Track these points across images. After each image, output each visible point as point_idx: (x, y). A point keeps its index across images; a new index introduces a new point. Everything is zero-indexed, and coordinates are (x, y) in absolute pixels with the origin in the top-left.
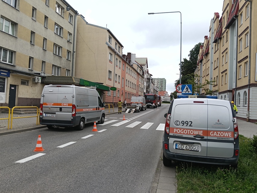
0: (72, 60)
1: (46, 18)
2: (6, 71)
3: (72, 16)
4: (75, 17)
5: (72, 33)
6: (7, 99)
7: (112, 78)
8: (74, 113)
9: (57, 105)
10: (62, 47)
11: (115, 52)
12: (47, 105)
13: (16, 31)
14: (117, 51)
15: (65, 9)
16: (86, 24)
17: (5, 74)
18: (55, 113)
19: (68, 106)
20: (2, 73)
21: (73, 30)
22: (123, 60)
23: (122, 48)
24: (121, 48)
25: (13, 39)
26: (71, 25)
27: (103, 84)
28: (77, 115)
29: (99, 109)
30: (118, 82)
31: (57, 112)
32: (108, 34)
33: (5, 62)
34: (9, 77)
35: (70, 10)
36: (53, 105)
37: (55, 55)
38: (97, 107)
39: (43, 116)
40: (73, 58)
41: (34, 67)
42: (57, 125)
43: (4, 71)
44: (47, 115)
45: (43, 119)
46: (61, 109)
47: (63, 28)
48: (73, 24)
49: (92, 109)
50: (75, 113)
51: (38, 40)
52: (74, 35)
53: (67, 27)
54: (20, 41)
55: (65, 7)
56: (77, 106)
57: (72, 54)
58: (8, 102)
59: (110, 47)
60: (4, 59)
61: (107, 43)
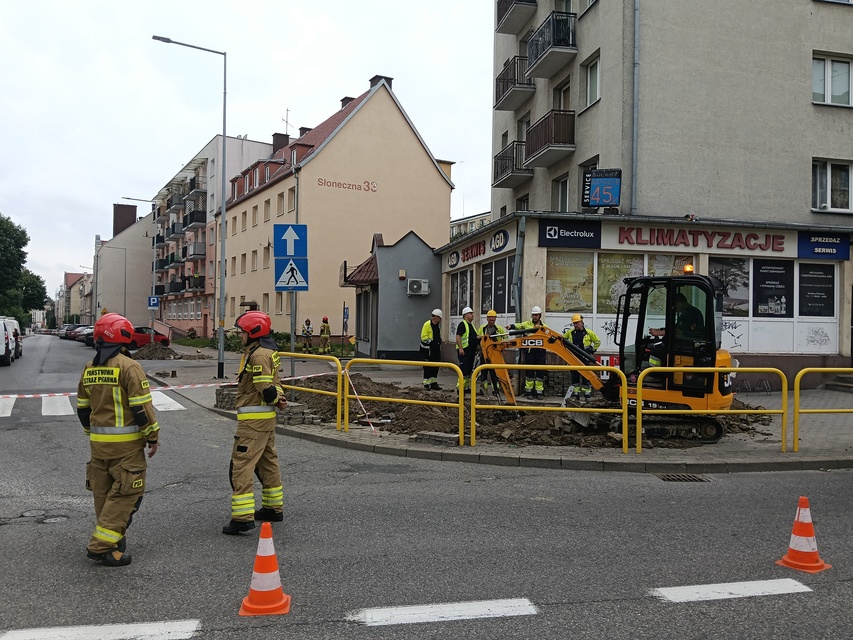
2: (834, 241)
6: (845, 339)
17: (828, 251)
20: (817, 250)
33: (841, 207)
34: (848, 259)
43: (827, 240)
58: (847, 351)
60: (839, 199)
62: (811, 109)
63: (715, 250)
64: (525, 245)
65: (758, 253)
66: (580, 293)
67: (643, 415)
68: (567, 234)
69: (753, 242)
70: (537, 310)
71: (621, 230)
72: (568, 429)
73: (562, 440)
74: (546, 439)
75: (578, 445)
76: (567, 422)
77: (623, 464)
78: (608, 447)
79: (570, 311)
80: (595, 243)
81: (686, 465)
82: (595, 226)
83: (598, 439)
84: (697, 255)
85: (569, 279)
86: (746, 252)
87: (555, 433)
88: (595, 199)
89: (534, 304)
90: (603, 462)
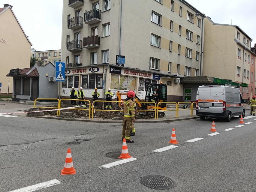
0: (200, 60)
1: (180, 27)
2: (158, 76)
3: (200, 20)
4: (202, 20)
5: (200, 35)
7: (241, 74)
8: (224, 107)
9: (210, 101)
10: (192, 50)
11: (244, 47)
12: (201, 101)
13: (160, 43)
14: (246, 46)
15: (195, 15)
16: (213, 24)
17: (157, 78)
18: (208, 107)
19: (219, 101)
20: (156, 78)
21: (201, 33)
22: (252, 54)
23: (251, 41)
24: (249, 41)
25: (158, 50)
26: (200, 28)
27: (232, 81)
28: (227, 109)
29: (241, 105)
30: (247, 78)
31: (210, 106)
32: (236, 31)
33: (153, 68)
34: (160, 80)
35: (199, 16)
36: (206, 101)
37: (187, 58)
38: (239, 103)
39: (199, 110)
40: (201, 58)
41: (172, 70)
42: (210, 117)
44: (201, 108)
45: (199, 111)
46: (213, 104)
47: (192, 33)
48: (201, 27)
49: (236, 105)
50: (226, 108)
51: (175, 47)
52: (202, 37)
53: (196, 31)
54: (163, 50)
55: (194, 13)
56: (227, 102)
57: (200, 54)
59: (239, 44)
60: (156, 67)
61: (235, 40)
62: (150, 46)
63: (140, 76)
64: (107, 72)
65: (147, 77)
66: (116, 84)
68: (115, 70)
69: (146, 75)
70: (110, 89)
71: (125, 70)
79: (114, 89)
80: (120, 73)
82: (120, 69)
84: (137, 77)
85: (115, 81)
86: (145, 77)
88: (119, 62)
89: (108, 87)
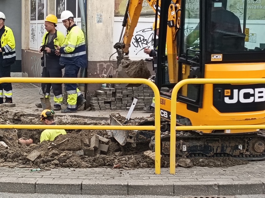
67: (178, 131)
72: (105, 148)
73: (94, 161)
74: (75, 160)
75: (110, 166)
76: (105, 140)
77: (149, 187)
78: (143, 167)
81: (219, 186)
83: (133, 159)
87: (89, 153)
90: (128, 186)
